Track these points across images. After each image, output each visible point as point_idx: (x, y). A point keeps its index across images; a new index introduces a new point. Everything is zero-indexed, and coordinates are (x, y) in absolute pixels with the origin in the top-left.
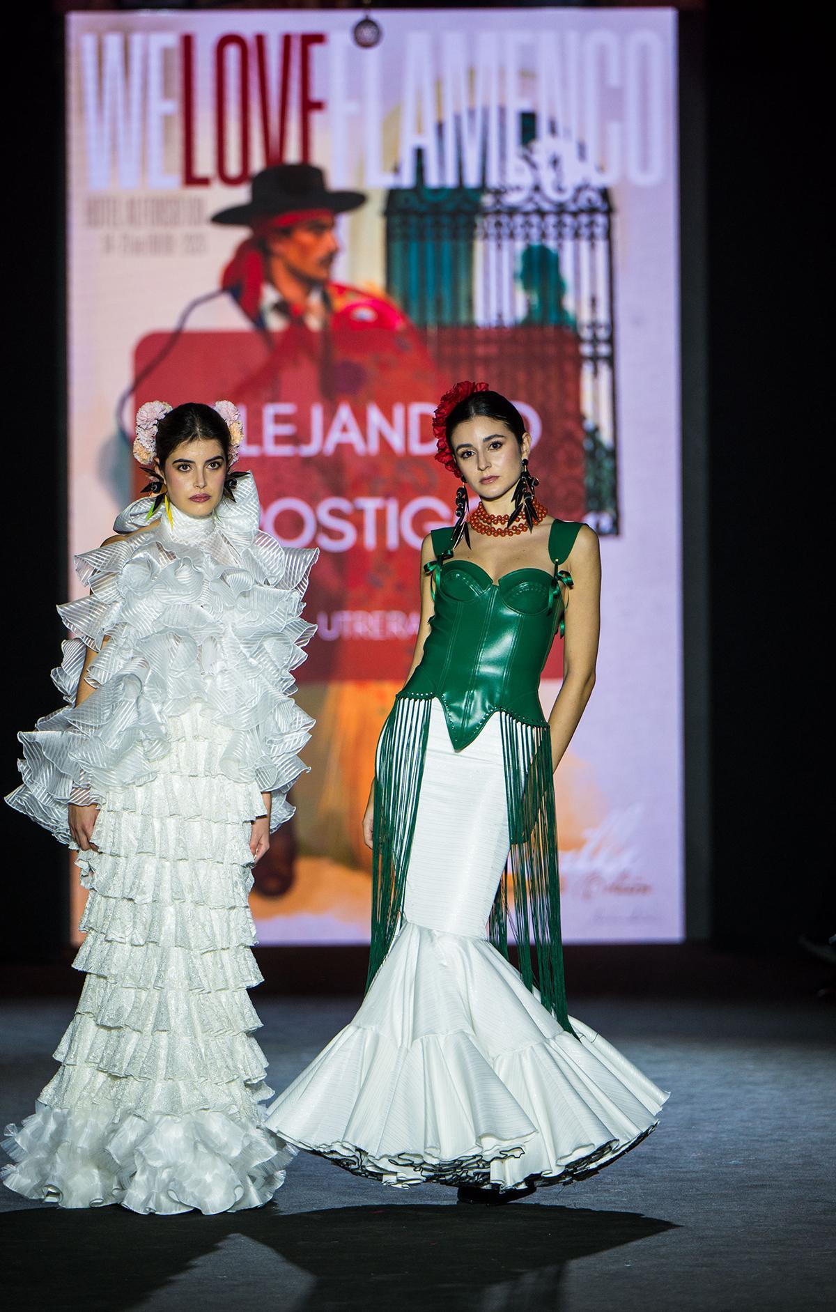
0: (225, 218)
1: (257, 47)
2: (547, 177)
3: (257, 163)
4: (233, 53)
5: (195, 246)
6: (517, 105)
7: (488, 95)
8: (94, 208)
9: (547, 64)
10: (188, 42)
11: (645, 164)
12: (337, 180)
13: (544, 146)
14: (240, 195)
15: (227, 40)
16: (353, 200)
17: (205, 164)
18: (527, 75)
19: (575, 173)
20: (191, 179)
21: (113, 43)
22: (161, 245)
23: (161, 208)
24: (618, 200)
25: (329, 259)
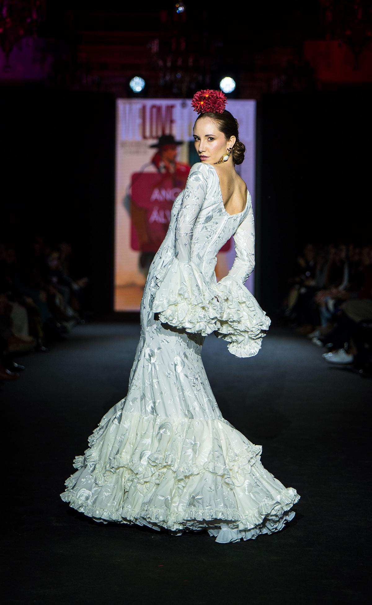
0: (153, 146)
1: (159, 109)
3: (160, 133)
4: (155, 110)
5: (145, 152)
8: (124, 144)
10: (144, 108)
12: (178, 138)
15: (153, 107)
16: (181, 143)
17: (148, 134)
20: (145, 137)
21: (127, 107)
22: (137, 152)
23: (138, 144)
25: (175, 156)
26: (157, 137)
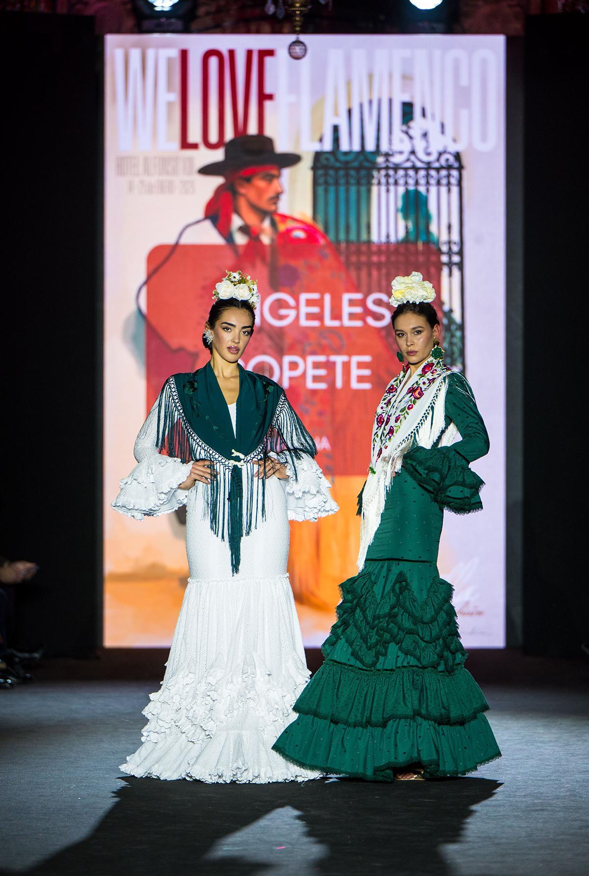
0: (208, 170)
1: (230, 58)
2: (419, 145)
3: (230, 134)
4: (213, 61)
5: (188, 188)
6: (399, 98)
7: (382, 91)
8: (121, 162)
9: (420, 71)
10: (184, 54)
11: (484, 138)
13: (418, 124)
15: (210, 53)
16: (292, 160)
17: (195, 135)
18: (407, 78)
19: (437, 143)
20: (185, 145)
21: (135, 55)
22: (165, 188)
23: (165, 162)
24: (465, 160)
25: (276, 198)
26: (220, 144)
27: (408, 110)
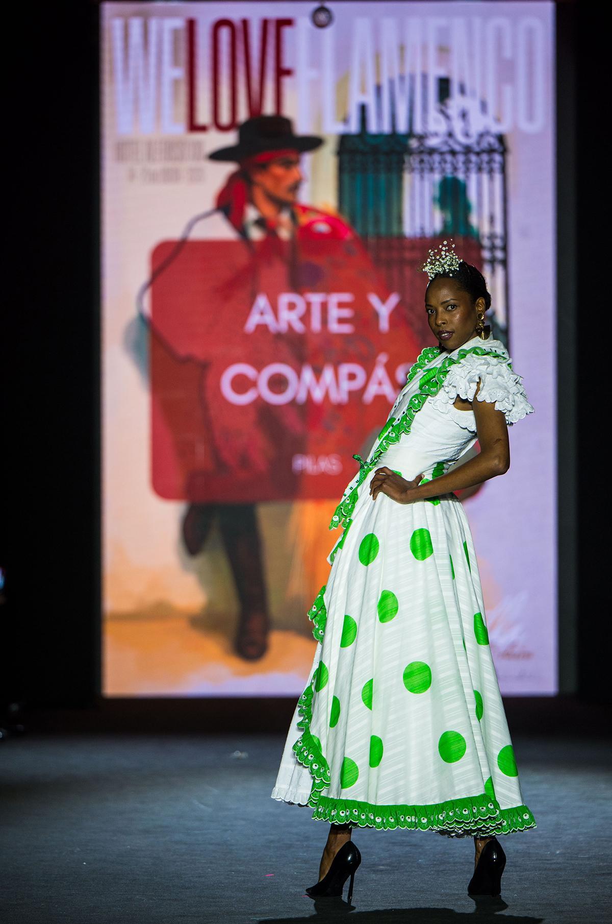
0: (219, 156)
1: (243, 29)
2: (458, 126)
3: (243, 115)
4: (225, 33)
5: (196, 176)
6: (435, 72)
7: (414, 65)
8: (122, 147)
9: (458, 42)
10: (191, 25)
11: (530, 117)
12: (302, 128)
13: (456, 103)
14: (230, 139)
15: (220, 23)
16: (313, 143)
17: (204, 116)
18: (444, 50)
19: (478, 124)
20: (194, 127)
21: (136, 25)
22: (171, 176)
23: (171, 148)
24: (510, 143)
25: (295, 187)
26: (233, 125)
27: (444, 87)
